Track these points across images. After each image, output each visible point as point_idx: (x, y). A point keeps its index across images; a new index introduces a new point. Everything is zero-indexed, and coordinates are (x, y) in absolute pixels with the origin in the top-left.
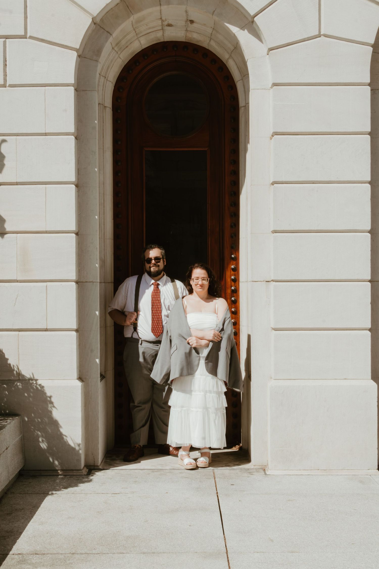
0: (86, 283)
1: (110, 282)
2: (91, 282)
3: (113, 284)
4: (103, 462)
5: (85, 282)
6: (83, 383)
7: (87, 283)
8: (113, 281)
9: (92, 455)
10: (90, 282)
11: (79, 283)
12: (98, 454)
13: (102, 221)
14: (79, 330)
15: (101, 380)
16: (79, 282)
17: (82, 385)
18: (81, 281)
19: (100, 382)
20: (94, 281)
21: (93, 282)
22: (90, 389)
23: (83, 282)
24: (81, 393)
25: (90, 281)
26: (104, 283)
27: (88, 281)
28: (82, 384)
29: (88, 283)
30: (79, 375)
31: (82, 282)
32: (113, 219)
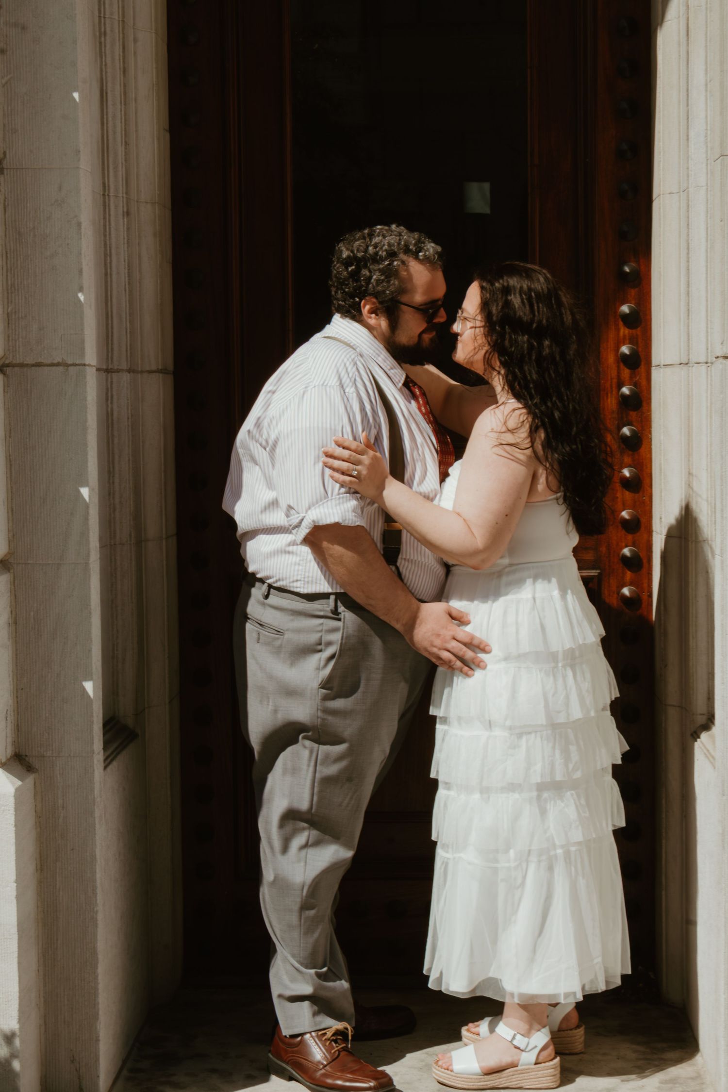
0: (37, 368)
1: (154, 368)
2: (58, 364)
3: (170, 379)
4: (125, 1072)
5: (33, 365)
6: (30, 779)
7: (40, 368)
8: (171, 367)
9: (72, 1062)
10: (52, 365)
11: (8, 370)
12: (97, 1060)
13: (119, 130)
14: (11, 560)
15: (108, 761)
16: (8, 365)
17: (18, 790)
18: (19, 359)
19: (105, 768)
20: (70, 362)
21: (68, 365)
22: (60, 801)
23: (27, 365)
24: (16, 826)
25: (55, 362)
26: (129, 371)
27: (45, 361)
28: (19, 783)
29: (46, 368)
30: (15, 743)
31: (22, 365)
32: (167, 127)
